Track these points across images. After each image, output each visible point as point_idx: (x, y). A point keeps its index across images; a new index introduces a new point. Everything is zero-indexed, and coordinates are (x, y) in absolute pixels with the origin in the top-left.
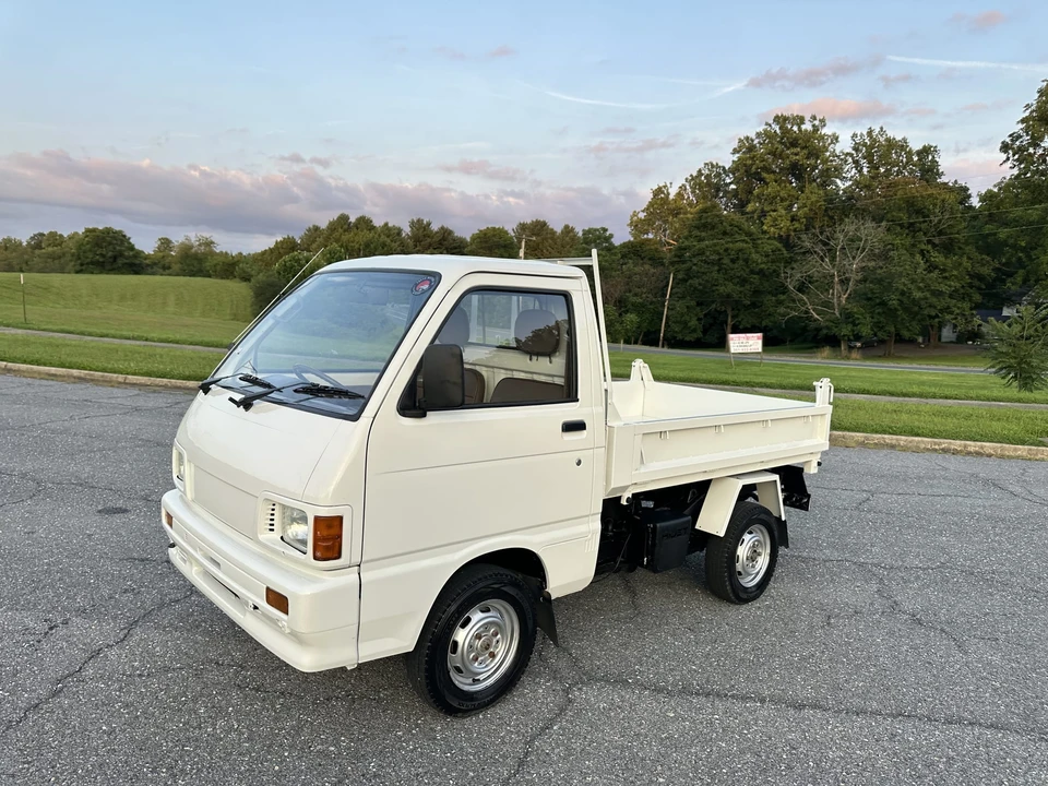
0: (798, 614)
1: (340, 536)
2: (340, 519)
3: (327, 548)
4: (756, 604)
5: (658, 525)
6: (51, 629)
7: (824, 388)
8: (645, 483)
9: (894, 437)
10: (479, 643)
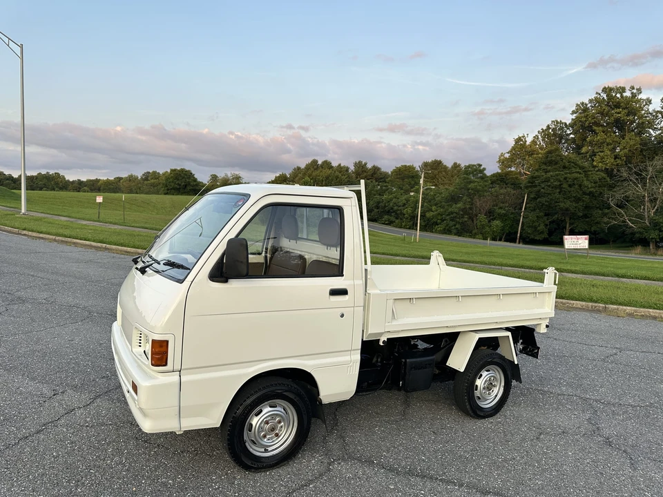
0: (519, 429)
1: (167, 352)
2: (167, 342)
3: (158, 359)
4: (491, 420)
5: (408, 360)
6: (54, 395)
7: (550, 274)
8: (398, 332)
9: (658, 311)
10: (267, 427)
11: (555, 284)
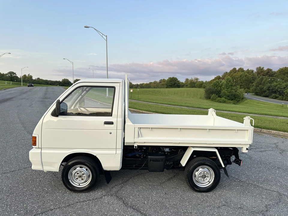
1: (36, 141)
2: (36, 137)
3: (34, 143)
8: (143, 143)
10: (78, 175)
11: (252, 126)
